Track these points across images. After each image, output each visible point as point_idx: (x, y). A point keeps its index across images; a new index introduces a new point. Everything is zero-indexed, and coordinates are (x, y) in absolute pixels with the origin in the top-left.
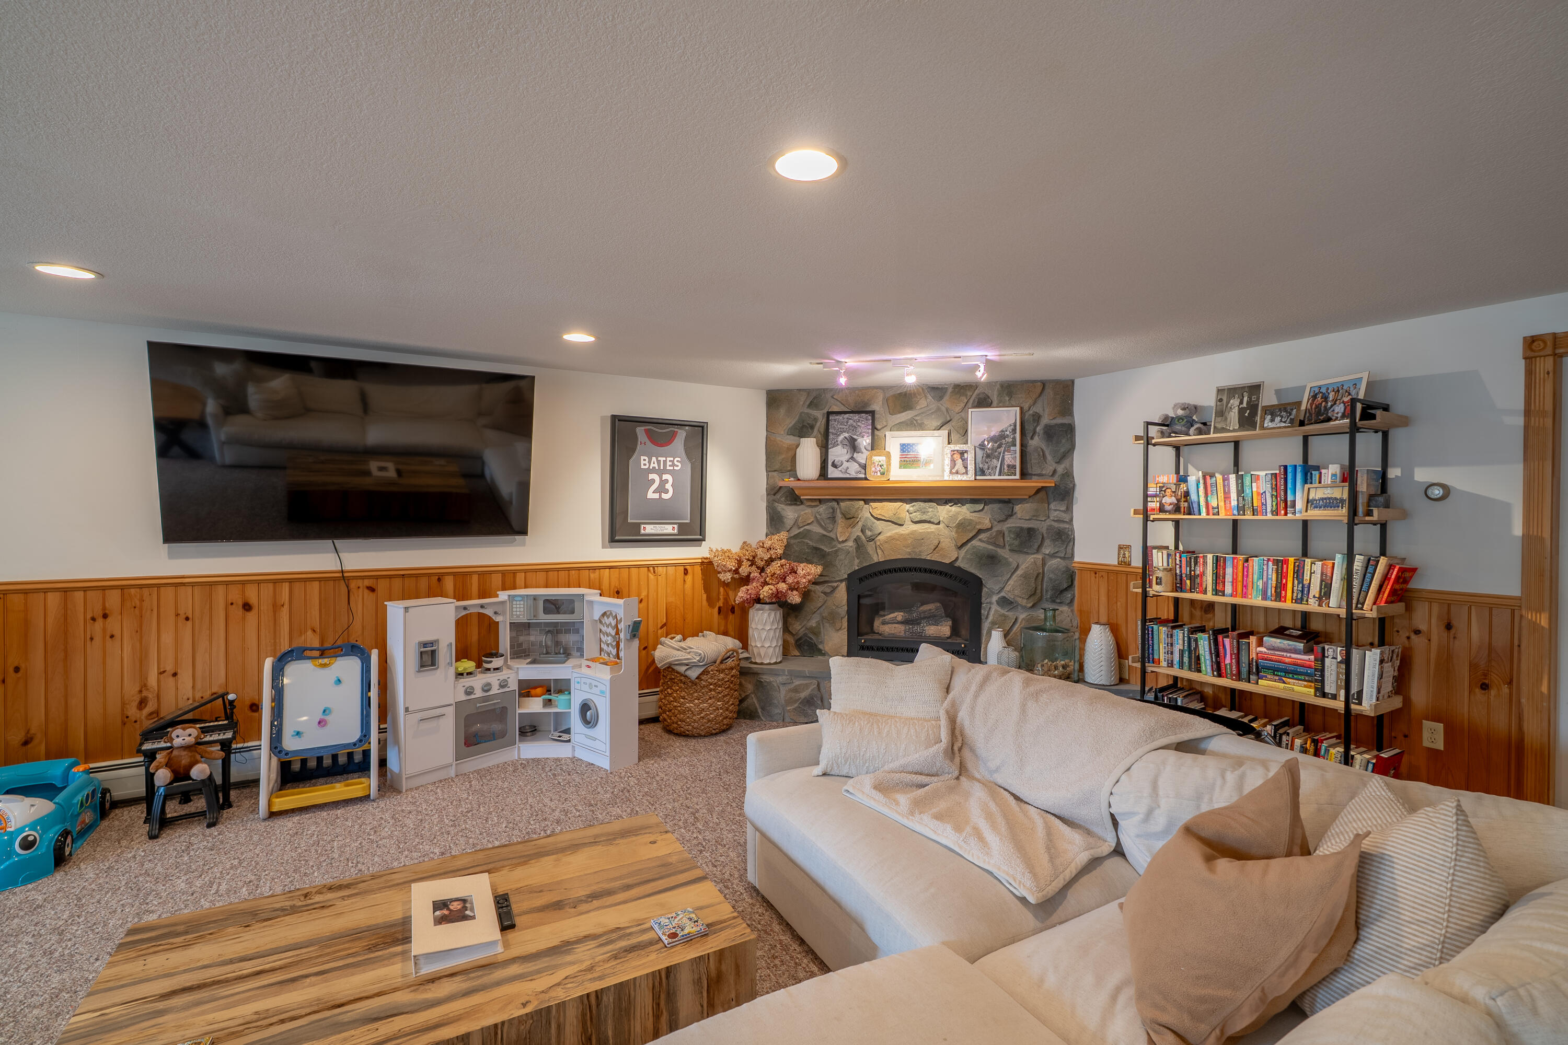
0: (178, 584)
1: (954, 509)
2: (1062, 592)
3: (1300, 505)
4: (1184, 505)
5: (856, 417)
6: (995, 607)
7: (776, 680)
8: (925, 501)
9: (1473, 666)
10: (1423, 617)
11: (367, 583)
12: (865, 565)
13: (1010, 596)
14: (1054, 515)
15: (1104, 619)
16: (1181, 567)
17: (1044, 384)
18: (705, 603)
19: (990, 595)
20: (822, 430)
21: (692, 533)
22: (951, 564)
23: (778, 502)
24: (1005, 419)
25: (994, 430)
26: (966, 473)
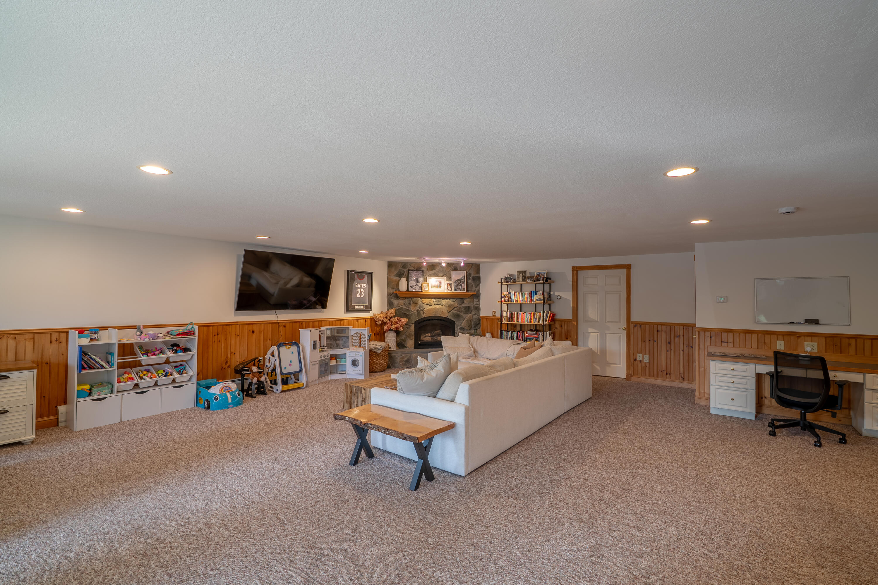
0: (236, 324)
1: (447, 301)
2: (477, 325)
3: (534, 300)
4: (510, 300)
5: (418, 272)
6: (459, 330)
7: (396, 355)
8: (438, 298)
9: (565, 334)
10: (557, 325)
11: (284, 324)
12: (420, 318)
13: (463, 327)
14: (475, 302)
15: (489, 331)
16: (509, 316)
17: (473, 266)
19: (458, 326)
20: (407, 275)
21: (368, 309)
22: (446, 318)
23: (392, 298)
24: (462, 274)
25: (459, 277)
26: (451, 290)
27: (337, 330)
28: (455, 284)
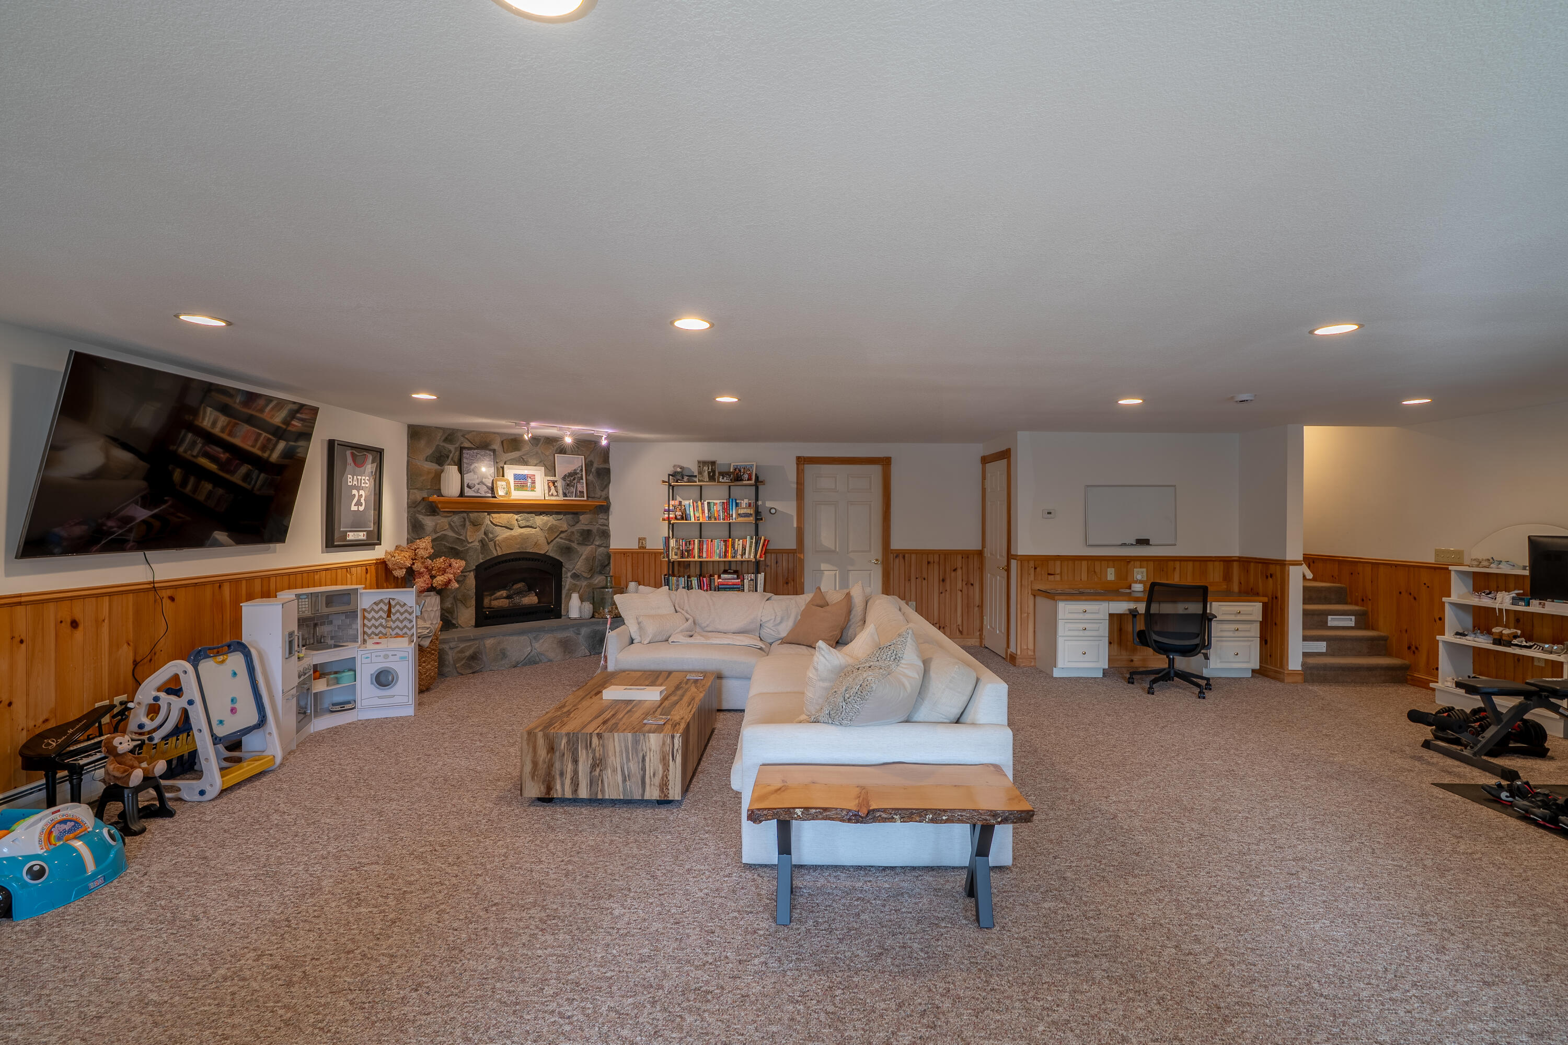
1: (545, 518)
2: (605, 567)
3: (734, 516)
4: (684, 516)
5: (482, 452)
6: (570, 579)
7: (447, 646)
8: (528, 513)
9: (784, 576)
10: (770, 560)
11: (169, 592)
12: (488, 558)
13: (578, 572)
14: (600, 521)
15: (630, 578)
16: (682, 546)
17: (596, 447)
19: (566, 573)
20: (457, 459)
21: (374, 539)
22: (544, 555)
23: (419, 512)
24: (577, 462)
25: (570, 469)
26: (557, 495)
27: (327, 597)
28: (564, 483)
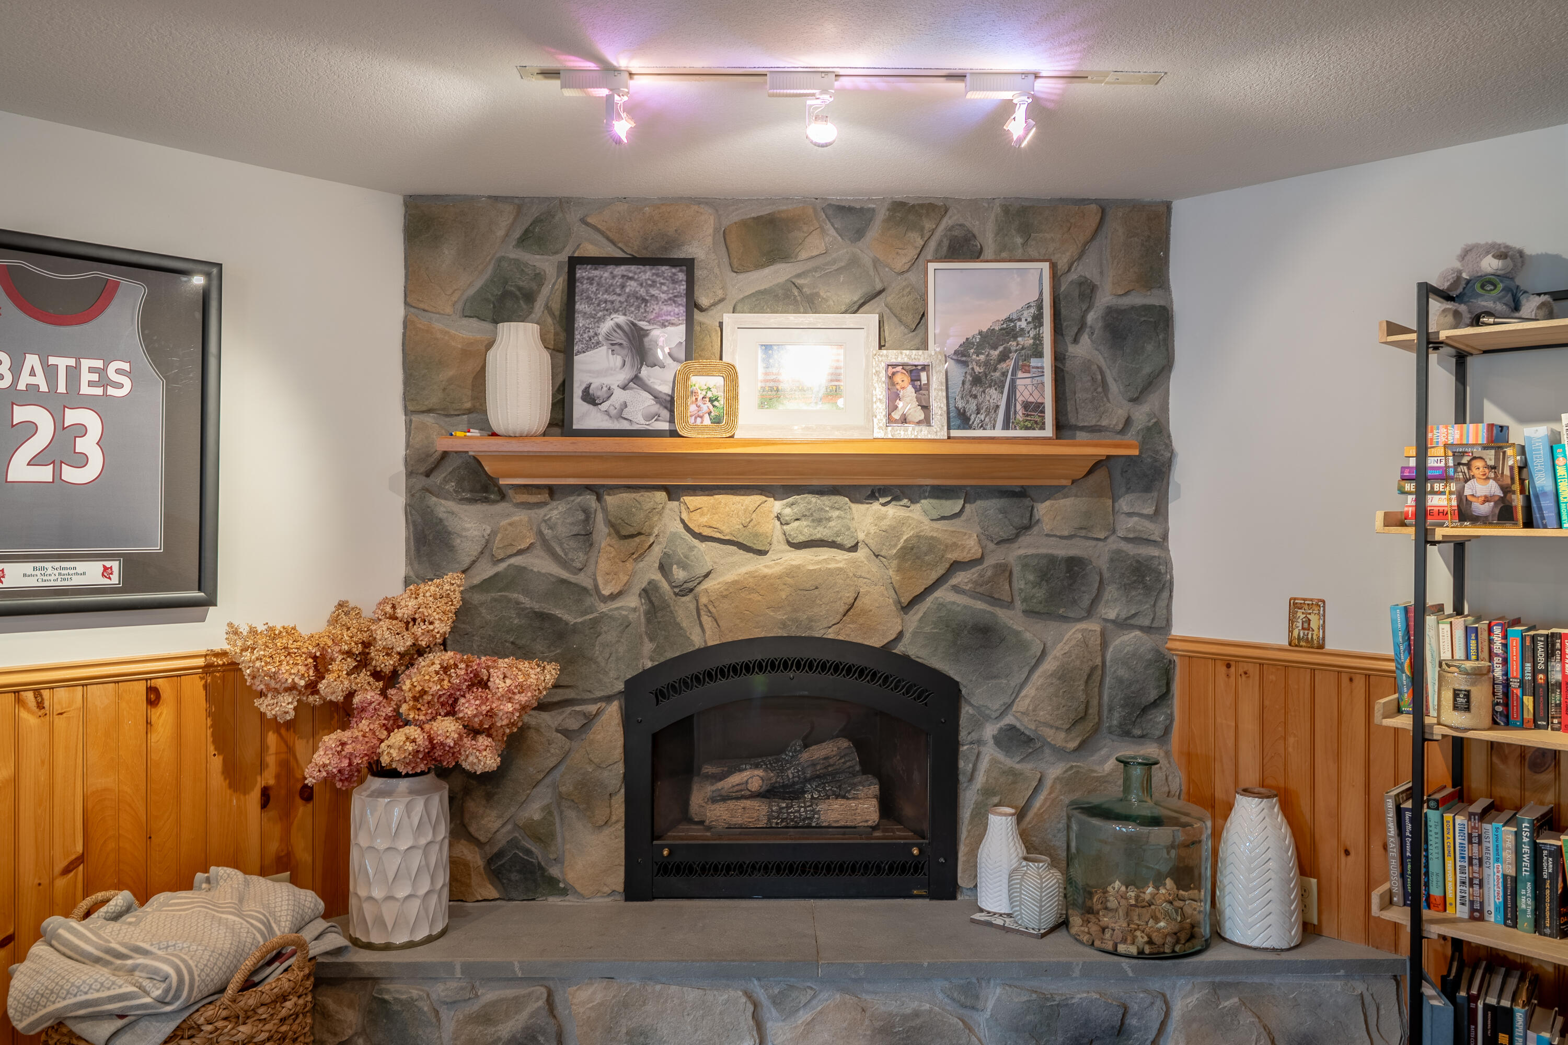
1: (893, 511)
2: (1145, 710)
4: (1518, 501)
5: (647, 273)
6: (990, 753)
7: (428, 994)
8: (821, 491)
12: (670, 655)
13: (1027, 725)
14: (1126, 525)
15: (1260, 779)
16: (1505, 661)
17: (1104, 208)
18: (217, 780)
19: (977, 724)
20: (557, 305)
22: (886, 649)
23: (439, 493)
24: (1019, 289)
25: (989, 316)
26: (927, 421)
28: (958, 374)
